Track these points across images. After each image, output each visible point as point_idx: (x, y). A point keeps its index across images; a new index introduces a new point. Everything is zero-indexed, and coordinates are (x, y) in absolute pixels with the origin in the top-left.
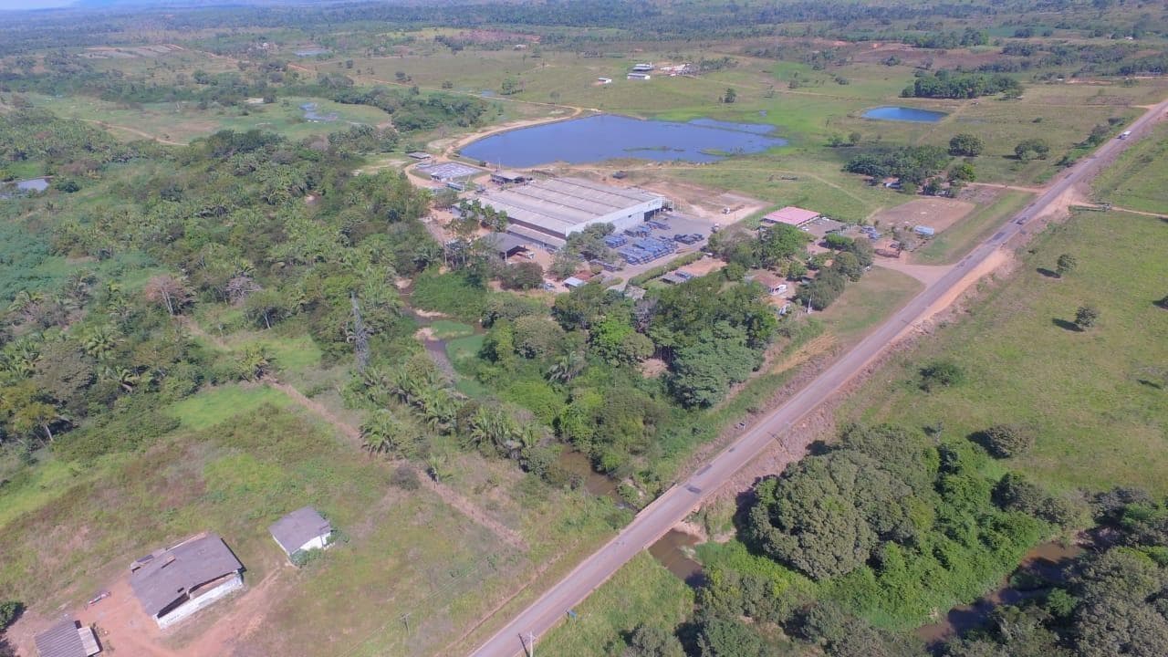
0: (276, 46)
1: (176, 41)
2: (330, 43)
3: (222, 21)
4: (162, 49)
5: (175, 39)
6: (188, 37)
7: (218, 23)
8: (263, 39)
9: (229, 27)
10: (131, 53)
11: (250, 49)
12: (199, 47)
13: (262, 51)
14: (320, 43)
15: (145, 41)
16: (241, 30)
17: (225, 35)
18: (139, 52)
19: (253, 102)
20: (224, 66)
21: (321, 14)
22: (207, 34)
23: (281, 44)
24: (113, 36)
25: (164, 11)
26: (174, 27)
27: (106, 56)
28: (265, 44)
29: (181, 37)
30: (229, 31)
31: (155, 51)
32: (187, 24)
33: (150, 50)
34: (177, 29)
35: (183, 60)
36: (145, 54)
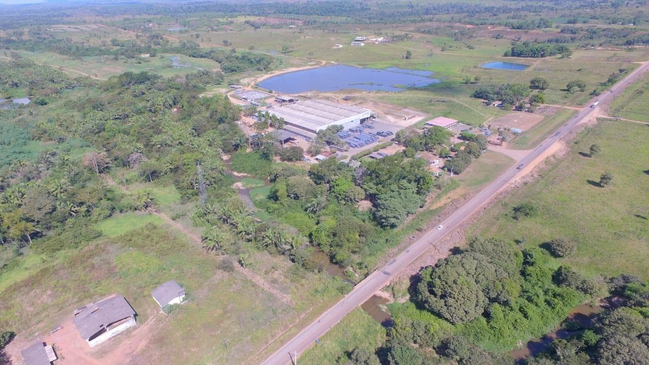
0: (157, 25)
1: (101, 22)
2: (187, 24)
3: (127, 11)
4: (94, 27)
6: (108, 20)
7: (125, 12)
8: (150, 21)
9: (131, 14)
10: (76, 28)
11: (142, 27)
12: (114, 26)
13: (149, 28)
14: (181, 24)
15: (84, 22)
16: (137, 16)
17: (128, 19)
18: (81, 28)
19: (144, 56)
20: (128, 36)
21: (182, 8)
22: (118, 18)
23: (159, 24)
24: (66, 19)
25: (95, 5)
26: (100, 14)
27: (62, 30)
28: (151, 24)
29: (104, 20)
30: (130, 17)
31: (90, 28)
32: (108, 13)
33: (87, 27)
34: (102, 16)
35: (105, 33)
36: (84, 29)
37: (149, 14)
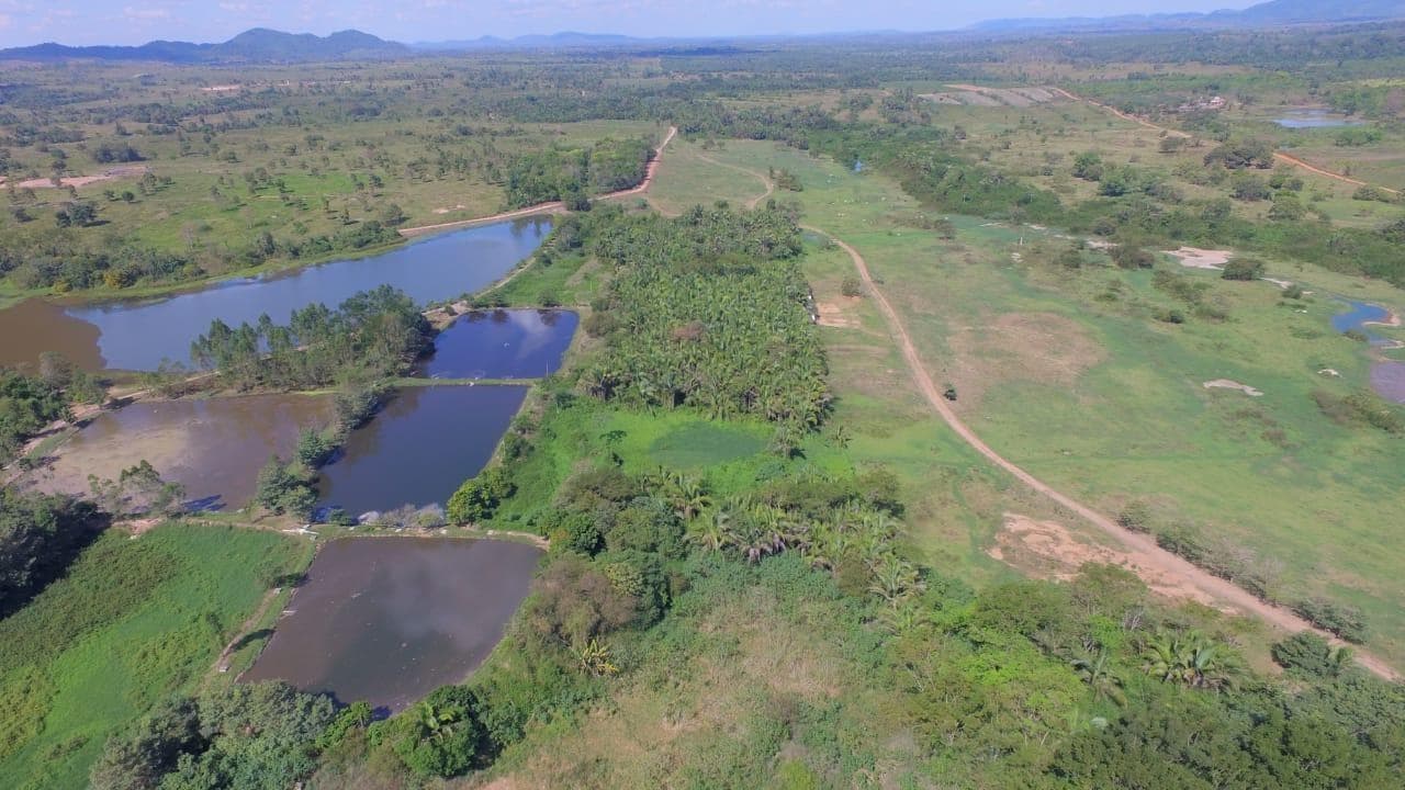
0: (1237, 104)
1: (1065, 83)
2: (1359, 104)
3: (1139, 53)
4: (1042, 94)
5: (1065, 78)
6: (1085, 75)
7: (1132, 55)
8: (1215, 88)
9: (1150, 62)
10: (994, 97)
11: (1185, 106)
12: (1096, 96)
13: (1208, 112)
14: (1333, 102)
15: (1023, 80)
16: (1169, 69)
17: (1140, 77)
18: (1005, 98)
19: (1188, 262)
20: (1132, 137)
21: (1313, 44)
22: (1117, 72)
23: (1248, 101)
24: (989, 69)
25: (1064, 36)
26: (1069, 58)
27: (960, 100)
28: (1217, 99)
29: (1074, 76)
30: (1148, 68)
31: (1029, 98)
32: (1089, 56)
33: (1023, 95)
34: (1073, 62)
35: (1065, 117)
36: (1013, 101)
37: (1204, 62)
